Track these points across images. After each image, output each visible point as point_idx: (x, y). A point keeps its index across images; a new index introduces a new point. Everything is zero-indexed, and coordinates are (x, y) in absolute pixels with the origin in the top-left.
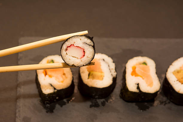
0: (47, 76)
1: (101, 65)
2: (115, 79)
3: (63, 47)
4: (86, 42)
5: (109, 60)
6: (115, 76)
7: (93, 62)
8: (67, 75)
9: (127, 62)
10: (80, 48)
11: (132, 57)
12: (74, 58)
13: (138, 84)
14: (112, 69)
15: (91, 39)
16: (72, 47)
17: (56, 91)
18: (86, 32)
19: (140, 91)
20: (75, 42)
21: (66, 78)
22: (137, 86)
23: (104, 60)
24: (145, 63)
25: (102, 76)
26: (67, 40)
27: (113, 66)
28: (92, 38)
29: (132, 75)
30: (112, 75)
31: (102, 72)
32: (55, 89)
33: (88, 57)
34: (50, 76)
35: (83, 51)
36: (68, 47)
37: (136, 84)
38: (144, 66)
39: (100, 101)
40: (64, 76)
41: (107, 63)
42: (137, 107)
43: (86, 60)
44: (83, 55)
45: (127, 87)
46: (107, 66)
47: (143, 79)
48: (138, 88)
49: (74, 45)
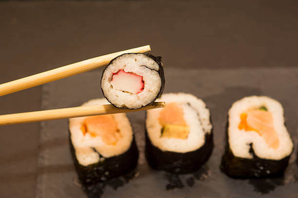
0: (88, 135)
1: (183, 114)
2: (209, 138)
3: (104, 75)
4: (145, 64)
5: (199, 104)
6: (209, 131)
8: (122, 132)
9: (230, 106)
10: (136, 75)
11: (239, 97)
13: (251, 145)
14: (204, 120)
15: (157, 59)
16: (121, 74)
17: (102, 159)
18: (147, 48)
19: (255, 156)
20: (125, 66)
21: (122, 136)
22: (249, 147)
23: (189, 104)
24: (264, 108)
25: (185, 132)
27: (205, 114)
28: (160, 58)
29: (240, 128)
30: (204, 130)
31: (185, 125)
32: (101, 156)
33: (149, 91)
34: (93, 135)
36: (114, 74)
37: (247, 144)
38: (263, 112)
39: (185, 178)
40: (117, 134)
41: (194, 109)
45: (231, 150)
46: (195, 114)
47: (260, 135)
48: (251, 151)
49: (123, 70)
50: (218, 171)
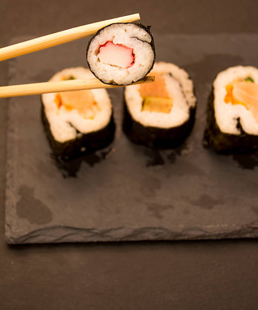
0: (63, 107)
1: (165, 85)
2: (193, 111)
3: (90, 47)
4: (136, 36)
5: (181, 74)
6: (193, 105)
7: (151, 77)
8: (100, 105)
9: (215, 77)
10: (125, 47)
11: (224, 68)
12: (114, 67)
13: (238, 119)
14: (187, 91)
15: (147, 29)
16: (109, 46)
17: (79, 135)
18: (136, 17)
19: (243, 132)
20: (114, 37)
21: (99, 110)
22: (236, 122)
23: (171, 74)
24: (250, 79)
25: (167, 105)
26: (98, 32)
27: (188, 85)
28: (149, 27)
29: (226, 101)
30: (187, 103)
31: (167, 98)
32: (78, 132)
33: (140, 65)
34: (69, 108)
35: (130, 53)
36: (101, 46)
37: (234, 119)
38: (249, 83)
39: (165, 154)
40: (94, 108)
41: (177, 80)
42: (236, 164)
43: (138, 70)
44: (132, 61)
45: (217, 125)
46: (177, 85)
47: (248, 109)
48: (239, 126)
49: (112, 42)
50: (200, 146)
